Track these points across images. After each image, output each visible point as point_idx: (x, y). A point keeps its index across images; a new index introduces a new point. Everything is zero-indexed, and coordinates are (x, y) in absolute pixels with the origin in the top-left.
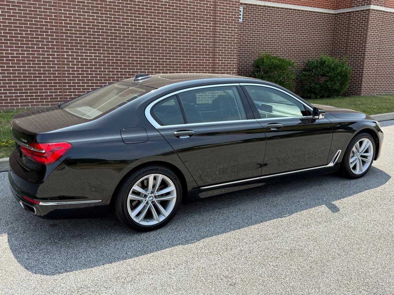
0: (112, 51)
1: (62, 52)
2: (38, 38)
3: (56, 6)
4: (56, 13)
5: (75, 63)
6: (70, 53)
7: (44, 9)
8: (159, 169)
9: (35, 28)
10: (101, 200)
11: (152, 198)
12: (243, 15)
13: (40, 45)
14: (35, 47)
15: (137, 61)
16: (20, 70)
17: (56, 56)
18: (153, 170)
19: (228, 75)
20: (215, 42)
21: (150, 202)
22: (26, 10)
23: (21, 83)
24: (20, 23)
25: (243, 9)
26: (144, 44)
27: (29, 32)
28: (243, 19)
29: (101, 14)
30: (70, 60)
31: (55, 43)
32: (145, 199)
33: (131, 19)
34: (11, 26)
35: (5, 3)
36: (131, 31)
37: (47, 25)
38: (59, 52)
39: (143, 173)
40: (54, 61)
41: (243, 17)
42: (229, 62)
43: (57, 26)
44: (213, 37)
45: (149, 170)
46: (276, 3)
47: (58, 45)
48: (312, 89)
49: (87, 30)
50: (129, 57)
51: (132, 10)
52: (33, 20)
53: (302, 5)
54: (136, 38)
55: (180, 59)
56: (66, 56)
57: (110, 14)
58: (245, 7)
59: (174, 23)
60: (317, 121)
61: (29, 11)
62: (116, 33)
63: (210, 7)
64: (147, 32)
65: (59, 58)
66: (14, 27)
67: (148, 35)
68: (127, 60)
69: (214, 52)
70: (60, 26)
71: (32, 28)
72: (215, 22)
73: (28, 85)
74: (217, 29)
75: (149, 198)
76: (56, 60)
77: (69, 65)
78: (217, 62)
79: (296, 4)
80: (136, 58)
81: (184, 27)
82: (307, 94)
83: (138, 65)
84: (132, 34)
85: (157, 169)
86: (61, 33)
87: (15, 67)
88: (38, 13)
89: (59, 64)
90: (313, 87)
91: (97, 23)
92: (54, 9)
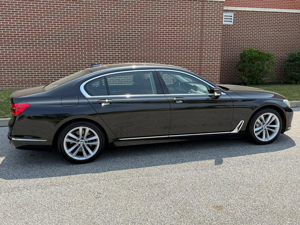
0: (124, 50)
1: (91, 51)
2: (76, 42)
3: (87, 21)
4: (87, 26)
5: (99, 58)
6: (96, 52)
7: (80, 23)
8: (86, 124)
9: (74, 36)
10: (46, 140)
11: (83, 142)
12: (234, 19)
13: (77, 46)
14: (74, 48)
15: (141, 56)
16: (64, 63)
17: (87, 54)
18: (81, 124)
19: (153, 64)
20: (202, 41)
21: (81, 145)
22: (69, 25)
23: (65, 71)
24: (64, 33)
25: (234, 14)
26: (147, 44)
27: (70, 39)
28: (233, 23)
29: (117, 25)
30: (96, 56)
31: (86, 46)
32: (78, 143)
33: (138, 28)
34: (59, 35)
35: (56, 21)
36: (138, 36)
37: (81, 34)
38: (88, 51)
39: (74, 125)
40: (86, 57)
41: (234, 21)
42: (214, 55)
43: (88, 34)
44: (200, 37)
45: (79, 124)
46: (264, 9)
47: (88, 47)
48: (293, 77)
49: (107, 36)
50: (135, 54)
51: (138, 21)
52: (73, 30)
53: (288, 9)
54: (141, 40)
55: (173, 54)
56: (93, 54)
57: (123, 25)
58: (236, 13)
59: (169, 28)
60: (220, 97)
61: (71, 25)
62: (127, 38)
63: (199, 15)
64: (149, 36)
65: (89, 55)
66: (61, 35)
67: (150, 38)
68: (134, 56)
69: (201, 48)
70: (90, 34)
71: (72, 36)
72: (202, 26)
73: (69, 72)
74: (204, 31)
75: (80, 142)
76: (87, 56)
77: (95, 59)
78: (204, 55)
79: (282, 8)
80: (141, 54)
81: (177, 31)
82: (290, 80)
83: (142, 59)
84: (139, 38)
85: (84, 124)
86: (90, 38)
87: (61, 61)
88: (76, 26)
89: (89, 59)
90: (293, 75)
91: (114, 31)
92: (86, 23)
